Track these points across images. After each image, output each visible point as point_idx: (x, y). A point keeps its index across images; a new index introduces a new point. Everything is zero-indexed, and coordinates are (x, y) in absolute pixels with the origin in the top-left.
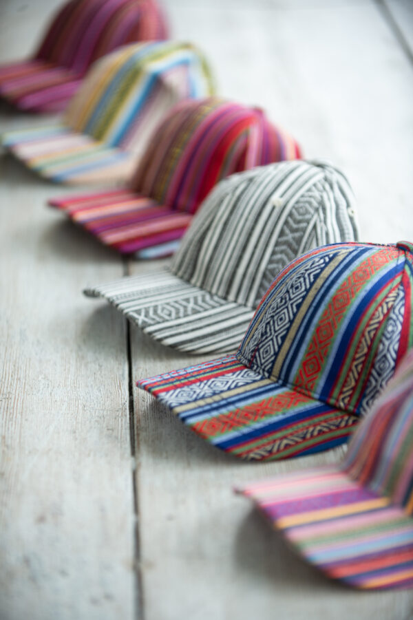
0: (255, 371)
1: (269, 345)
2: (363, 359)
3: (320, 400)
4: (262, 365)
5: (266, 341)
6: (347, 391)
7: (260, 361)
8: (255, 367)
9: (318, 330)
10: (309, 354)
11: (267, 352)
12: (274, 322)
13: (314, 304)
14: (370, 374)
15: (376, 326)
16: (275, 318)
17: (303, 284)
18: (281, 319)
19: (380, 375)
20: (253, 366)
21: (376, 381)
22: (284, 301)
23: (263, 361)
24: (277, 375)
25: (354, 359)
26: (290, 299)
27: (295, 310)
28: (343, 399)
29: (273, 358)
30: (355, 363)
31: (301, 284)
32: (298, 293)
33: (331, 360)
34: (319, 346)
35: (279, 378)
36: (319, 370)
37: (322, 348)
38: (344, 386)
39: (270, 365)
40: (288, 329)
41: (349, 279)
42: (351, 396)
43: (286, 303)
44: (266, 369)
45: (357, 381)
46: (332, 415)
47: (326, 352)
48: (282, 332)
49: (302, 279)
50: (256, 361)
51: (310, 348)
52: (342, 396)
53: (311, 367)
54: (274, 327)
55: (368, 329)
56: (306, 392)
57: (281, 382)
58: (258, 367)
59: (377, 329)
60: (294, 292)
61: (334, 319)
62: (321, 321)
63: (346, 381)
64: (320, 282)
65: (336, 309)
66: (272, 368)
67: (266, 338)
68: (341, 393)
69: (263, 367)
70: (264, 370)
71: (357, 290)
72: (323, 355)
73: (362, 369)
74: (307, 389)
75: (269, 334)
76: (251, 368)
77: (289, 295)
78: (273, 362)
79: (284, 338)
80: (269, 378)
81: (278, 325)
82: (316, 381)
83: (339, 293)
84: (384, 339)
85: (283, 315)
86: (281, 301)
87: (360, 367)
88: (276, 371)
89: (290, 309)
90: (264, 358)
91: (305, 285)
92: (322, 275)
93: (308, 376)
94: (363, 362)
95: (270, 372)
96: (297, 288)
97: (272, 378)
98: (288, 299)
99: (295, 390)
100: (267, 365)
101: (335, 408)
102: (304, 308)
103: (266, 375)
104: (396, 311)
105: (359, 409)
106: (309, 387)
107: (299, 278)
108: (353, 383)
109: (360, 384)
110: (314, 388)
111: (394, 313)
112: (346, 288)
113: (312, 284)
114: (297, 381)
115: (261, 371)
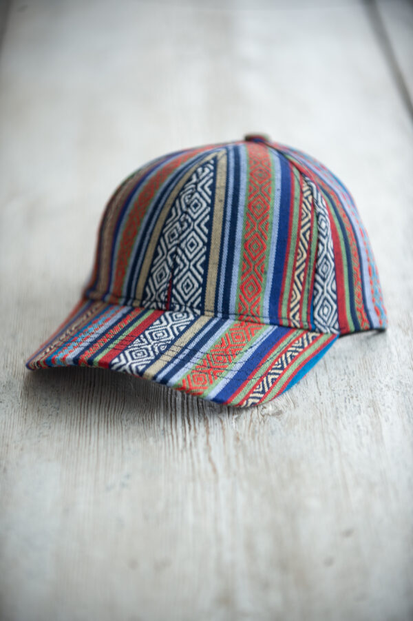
0: (179, 311)
1: (188, 277)
2: (303, 266)
3: (271, 324)
4: (186, 302)
5: (181, 274)
6: (295, 306)
7: (182, 298)
8: (178, 307)
9: (246, 245)
10: (243, 275)
11: (188, 286)
12: (183, 251)
13: (228, 218)
14: (315, 280)
15: (309, 225)
16: (183, 245)
17: (201, 200)
18: (192, 245)
19: (324, 280)
20: (175, 307)
21: (322, 287)
22: (186, 225)
23: (186, 298)
24: (213, 309)
25: (295, 269)
26: (194, 220)
27: (206, 230)
28: (294, 316)
29: (200, 291)
30: (297, 273)
31: (198, 200)
32: (200, 212)
33: (270, 276)
34: (253, 264)
35: (216, 311)
36: (259, 290)
37: (257, 265)
38: (290, 302)
39: (199, 300)
40: (207, 254)
41: (251, 181)
42: (300, 311)
43: (189, 225)
44: (195, 305)
45: (302, 293)
46: (291, 337)
47: (263, 267)
48: (200, 259)
49: (197, 195)
50: (176, 299)
51: (244, 268)
52: (292, 314)
53: (250, 289)
54: (186, 256)
55: (302, 231)
56: (255, 319)
57: (220, 315)
58: (181, 306)
59: (310, 229)
60: (194, 210)
61: (259, 229)
62: (246, 234)
63: (291, 296)
64: (220, 193)
65: (257, 218)
66: (203, 302)
67: (180, 271)
68: (290, 310)
69: (189, 304)
70: (191, 307)
71: (269, 191)
72: (259, 273)
73: (304, 278)
74: (253, 316)
75: (182, 266)
76: (172, 309)
77: (190, 216)
78: (203, 295)
79: (205, 265)
80: (203, 314)
81: (191, 253)
82: (260, 303)
83: (252, 199)
84: (321, 238)
85: (192, 240)
86: (182, 226)
87: (302, 275)
88: (209, 303)
89: (198, 230)
90: (186, 294)
91: (204, 199)
92: (218, 185)
93: (249, 300)
94: (304, 270)
95: (201, 307)
96: (196, 206)
97: (206, 313)
98: (190, 220)
99: (240, 320)
100: (195, 300)
101: (290, 328)
102: (217, 226)
103: (198, 312)
104: (320, 204)
105: (313, 324)
106: (255, 313)
107: (192, 194)
108: (299, 297)
109: (306, 295)
110: (260, 311)
111: (319, 207)
112: (255, 192)
113: (212, 197)
114: (240, 309)
115: (188, 310)
